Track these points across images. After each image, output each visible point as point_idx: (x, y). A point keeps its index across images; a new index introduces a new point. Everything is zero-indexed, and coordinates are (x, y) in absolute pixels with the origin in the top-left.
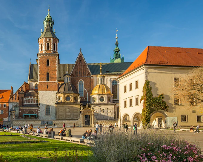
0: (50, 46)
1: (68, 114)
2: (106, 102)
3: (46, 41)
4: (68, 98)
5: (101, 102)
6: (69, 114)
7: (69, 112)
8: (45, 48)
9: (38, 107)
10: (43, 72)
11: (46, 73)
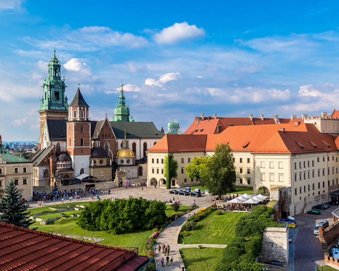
0: (84, 115)
1: (101, 175)
2: (132, 164)
3: (80, 109)
4: (101, 162)
5: (127, 164)
6: (103, 175)
7: (103, 174)
8: (80, 116)
9: (73, 170)
10: (78, 138)
11: (80, 139)
